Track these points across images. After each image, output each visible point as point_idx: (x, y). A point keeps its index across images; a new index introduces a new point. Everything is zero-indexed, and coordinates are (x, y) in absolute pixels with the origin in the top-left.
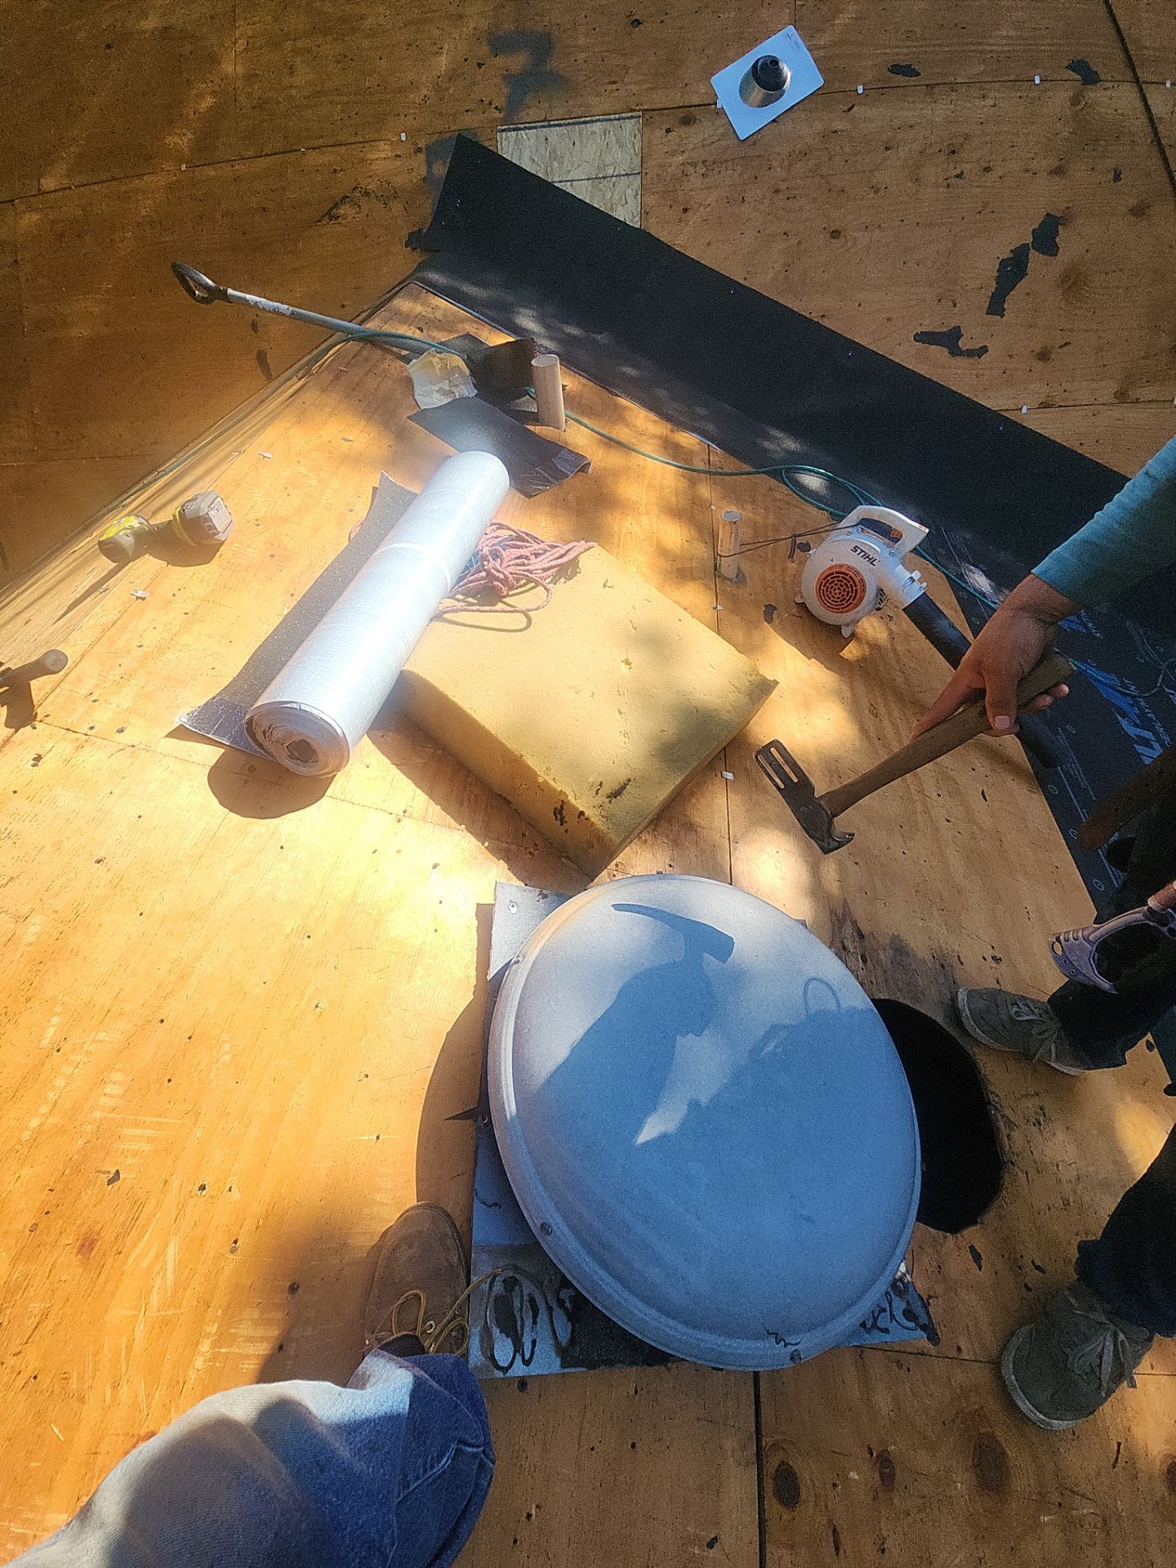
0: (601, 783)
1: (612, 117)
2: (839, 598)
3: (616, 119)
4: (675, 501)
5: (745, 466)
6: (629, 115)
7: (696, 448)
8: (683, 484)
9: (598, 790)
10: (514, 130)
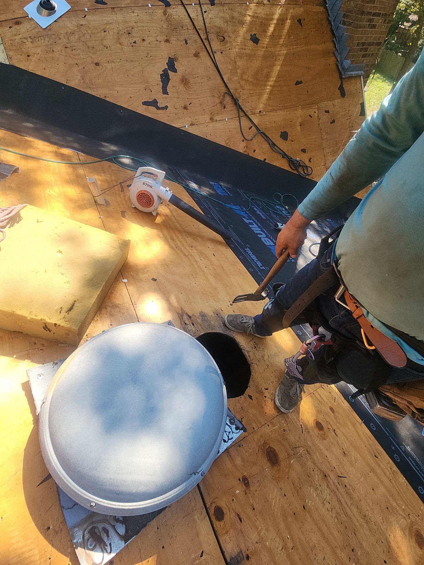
0: (61, 308)
2: (146, 202)
4: (68, 178)
5: (95, 159)
7: (72, 154)
8: (70, 170)
9: (61, 311)
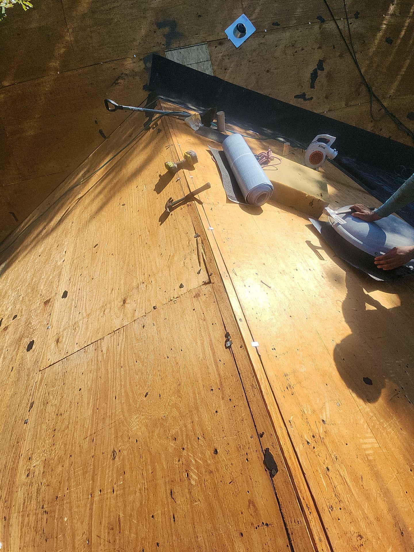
1: (199, 44)
3: (200, 45)
5: (266, 137)
6: (204, 43)
7: (254, 134)
8: (258, 142)
9: (318, 195)
10: (170, 51)
